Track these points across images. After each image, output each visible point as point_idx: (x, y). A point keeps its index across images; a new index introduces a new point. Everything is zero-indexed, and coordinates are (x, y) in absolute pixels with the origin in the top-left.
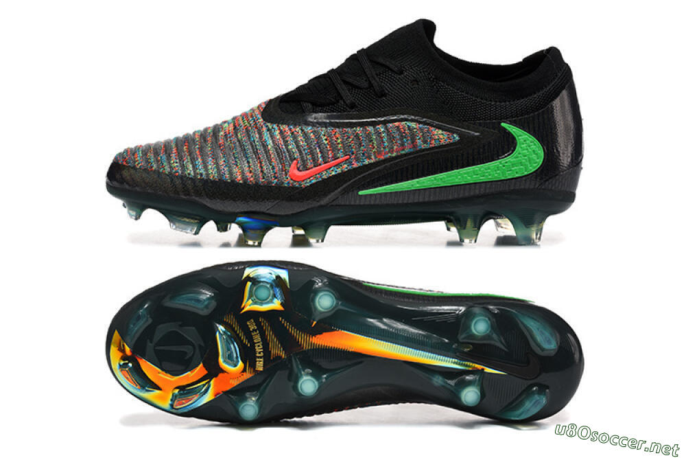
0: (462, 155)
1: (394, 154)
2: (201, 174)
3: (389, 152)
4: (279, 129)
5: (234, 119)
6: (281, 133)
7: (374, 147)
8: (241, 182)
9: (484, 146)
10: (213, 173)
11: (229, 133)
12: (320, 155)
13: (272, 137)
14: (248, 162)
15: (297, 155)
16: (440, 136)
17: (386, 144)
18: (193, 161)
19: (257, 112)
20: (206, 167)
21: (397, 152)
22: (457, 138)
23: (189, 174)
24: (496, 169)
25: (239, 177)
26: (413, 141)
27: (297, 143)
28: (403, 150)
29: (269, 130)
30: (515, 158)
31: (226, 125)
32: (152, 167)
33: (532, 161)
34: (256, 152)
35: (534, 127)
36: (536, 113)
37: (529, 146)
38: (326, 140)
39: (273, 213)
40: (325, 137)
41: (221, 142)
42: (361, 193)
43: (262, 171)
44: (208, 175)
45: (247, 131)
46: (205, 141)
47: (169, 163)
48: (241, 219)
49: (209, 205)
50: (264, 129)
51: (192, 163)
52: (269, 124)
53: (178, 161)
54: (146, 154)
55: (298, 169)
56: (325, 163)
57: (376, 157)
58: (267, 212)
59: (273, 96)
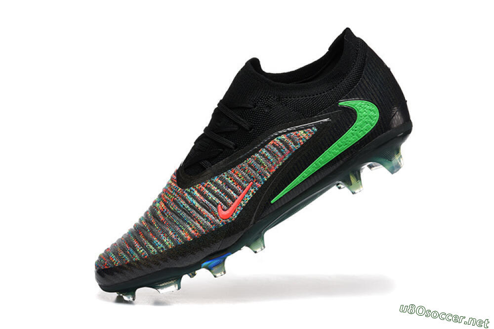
0: (325, 139)
1: (281, 163)
2: (162, 248)
3: (276, 164)
4: (196, 189)
5: (160, 196)
6: (199, 191)
7: (265, 167)
8: (191, 240)
9: (336, 125)
10: (169, 244)
11: (164, 210)
12: (232, 193)
13: (194, 197)
14: (188, 224)
15: (218, 201)
16: (304, 135)
17: (272, 160)
18: (151, 242)
19: (173, 184)
20: (162, 242)
21: (281, 161)
22: (316, 130)
23: (154, 252)
24: (352, 135)
25: (188, 237)
26: (288, 148)
27: (213, 192)
28: (285, 157)
29: (189, 193)
30: (360, 121)
31: (158, 204)
32: (127, 261)
33: (372, 117)
34: (189, 214)
35: (362, 94)
36: (358, 84)
37: (365, 108)
38: (231, 180)
39: (224, 248)
40: (229, 178)
41: (162, 219)
42: (272, 202)
43: (201, 225)
44: (166, 247)
45: (175, 201)
46: (151, 224)
47: (137, 252)
48: (205, 264)
49: (179, 266)
50: (186, 194)
51: (151, 244)
52: (187, 189)
53: (141, 247)
54: (117, 254)
55: (224, 210)
56: (239, 196)
57: (269, 173)
58: (220, 249)
59: (177, 167)
